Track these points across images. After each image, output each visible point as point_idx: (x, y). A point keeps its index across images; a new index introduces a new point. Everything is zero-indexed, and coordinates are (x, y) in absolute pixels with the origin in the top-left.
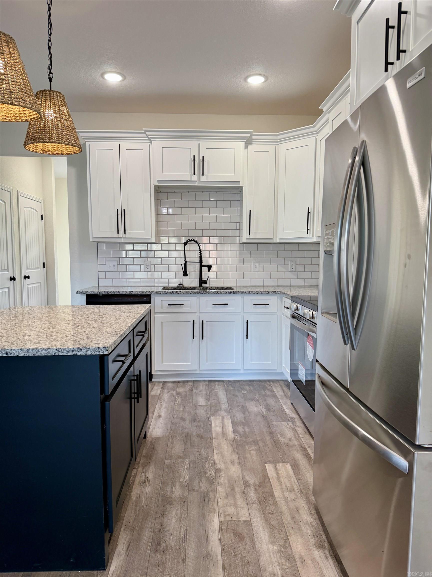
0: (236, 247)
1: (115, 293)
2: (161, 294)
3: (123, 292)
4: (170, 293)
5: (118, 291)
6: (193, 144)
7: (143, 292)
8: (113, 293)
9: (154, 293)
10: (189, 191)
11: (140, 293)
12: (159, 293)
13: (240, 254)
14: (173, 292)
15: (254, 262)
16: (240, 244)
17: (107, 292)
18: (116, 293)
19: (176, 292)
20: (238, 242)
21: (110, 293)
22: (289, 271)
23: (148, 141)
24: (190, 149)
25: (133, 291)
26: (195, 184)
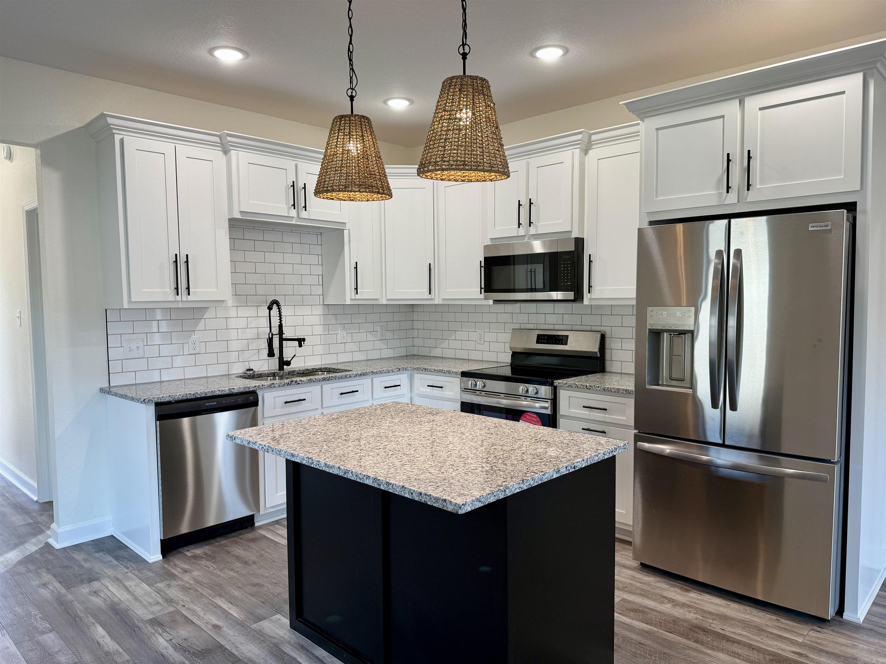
0: (319, 310)
1: (207, 395)
2: (275, 387)
3: (220, 391)
4: (288, 384)
5: (212, 391)
6: (289, 163)
7: (249, 388)
8: (203, 395)
9: (266, 387)
10: (254, 227)
11: (246, 389)
12: (272, 386)
13: (324, 320)
14: (291, 383)
15: (341, 330)
16: (323, 305)
17: (194, 395)
18: (209, 395)
19: (296, 382)
20: (321, 303)
21: (199, 396)
22: (379, 339)
23: (220, 149)
24: (285, 170)
25: (235, 388)
26: (292, 221)
